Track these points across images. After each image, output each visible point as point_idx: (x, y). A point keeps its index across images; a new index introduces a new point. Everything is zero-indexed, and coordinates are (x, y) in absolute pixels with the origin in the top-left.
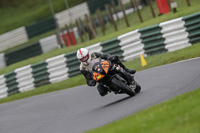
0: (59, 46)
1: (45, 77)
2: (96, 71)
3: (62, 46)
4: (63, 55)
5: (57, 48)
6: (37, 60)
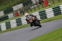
1: (10, 26)
2: (31, 20)
3: (15, 17)
5: (13, 17)
6: (7, 21)
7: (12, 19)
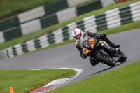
0: (114, 3)
1: (104, 24)
2: (85, 47)
3: (116, 3)
4: (117, 9)
7: (111, 7)
